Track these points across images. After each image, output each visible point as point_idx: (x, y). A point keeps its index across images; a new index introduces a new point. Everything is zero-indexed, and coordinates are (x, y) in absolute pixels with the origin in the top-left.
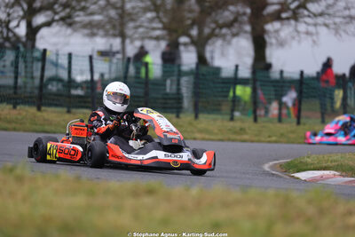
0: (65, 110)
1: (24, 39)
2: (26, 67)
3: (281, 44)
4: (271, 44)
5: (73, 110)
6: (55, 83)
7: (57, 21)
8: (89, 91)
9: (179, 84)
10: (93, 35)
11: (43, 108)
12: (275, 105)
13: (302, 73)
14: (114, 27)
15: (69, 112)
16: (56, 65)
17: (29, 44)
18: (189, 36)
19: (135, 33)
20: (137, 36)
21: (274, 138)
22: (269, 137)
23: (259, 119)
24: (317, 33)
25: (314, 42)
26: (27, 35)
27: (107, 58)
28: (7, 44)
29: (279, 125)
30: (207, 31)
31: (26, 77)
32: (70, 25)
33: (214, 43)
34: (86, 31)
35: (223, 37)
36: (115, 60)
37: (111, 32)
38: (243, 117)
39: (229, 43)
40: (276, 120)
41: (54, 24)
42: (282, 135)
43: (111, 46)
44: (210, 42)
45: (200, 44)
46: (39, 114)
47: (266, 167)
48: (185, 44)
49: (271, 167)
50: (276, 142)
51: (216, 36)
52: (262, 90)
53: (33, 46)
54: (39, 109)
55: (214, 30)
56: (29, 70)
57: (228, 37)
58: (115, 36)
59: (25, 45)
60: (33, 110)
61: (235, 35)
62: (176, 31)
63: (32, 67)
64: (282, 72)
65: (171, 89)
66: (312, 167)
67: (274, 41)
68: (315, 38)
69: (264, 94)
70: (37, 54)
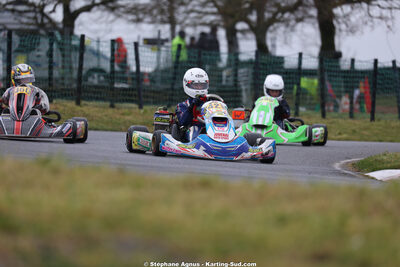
0: (108, 104)
1: (61, 26)
2: (63, 56)
3: (352, 30)
4: (340, 30)
5: (117, 105)
6: (96, 75)
7: (98, 5)
8: (135, 82)
9: (236, 75)
10: (138, 21)
11: (83, 102)
12: (345, 100)
13: (376, 61)
14: (162, 12)
15: (112, 106)
16: (97, 54)
17: (67, 30)
18: (248, 21)
19: (186, 18)
20: (188, 21)
21: (345, 136)
22: (340, 134)
23: (328, 115)
24: (393, 18)
25: (389, 27)
26: (64, 20)
27: (155, 47)
28: (42, 32)
29: (350, 121)
30: (267, 15)
31: (63, 67)
32: (113, 9)
33: (275, 29)
34: (131, 17)
35: (286, 22)
36: (163, 49)
37: (159, 17)
38: (310, 112)
39: (293, 29)
40: (348, 115)
41: (95, 9)
42: (354, 131)
43: (159, 32)
44: (271, 28)
45: (260, 31)
46: (78, 108)
47: (337, 166)
48: (243, 32)
49: (343, 166)
50: (347, 140)
51: (278, 21)
52: (330, 81)
53: (72, 33)
54: (78, 103)
55: (275, 14)
56: (66, 59)
57: (292, 22)
58: (163, 22)
59: (62, 32)
60: (71, 104)
61: (299, 20)
62: (232, 16)
63: (70, 56)
64: (353, 61)
65: (227, 81)
66: (389, 165)
67: (343, 26)
68: (390, 23)
69: (333, 86)
70: (76, 42)
